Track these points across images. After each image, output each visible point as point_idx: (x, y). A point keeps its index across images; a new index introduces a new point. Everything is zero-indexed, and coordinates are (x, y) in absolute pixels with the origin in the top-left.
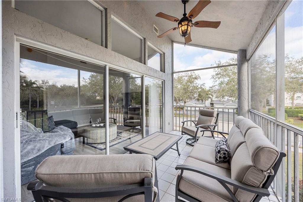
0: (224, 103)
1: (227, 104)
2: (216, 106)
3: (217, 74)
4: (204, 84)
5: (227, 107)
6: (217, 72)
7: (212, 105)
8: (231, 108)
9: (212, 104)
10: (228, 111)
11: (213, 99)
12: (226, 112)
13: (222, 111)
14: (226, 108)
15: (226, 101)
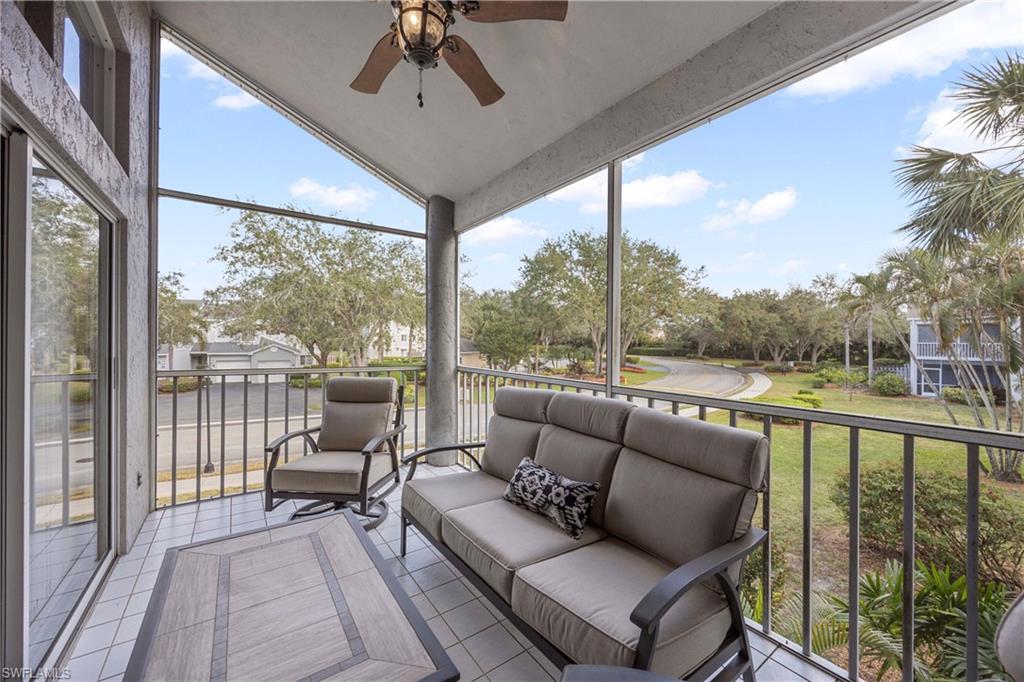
0: (251, 353)
1: (261, 356)
2: (219, 366)
3: (238, 247)
4: (179, 278)
5: (261, 366)
6: (238, 240)
7: (200, 362)
8: (276, 371)
9: (199, 359)
10: (264, 382)
11: (209, 341)
12: (258, 385)
13: (243, 380)
14: (256, 372)
15: (256, 347)
